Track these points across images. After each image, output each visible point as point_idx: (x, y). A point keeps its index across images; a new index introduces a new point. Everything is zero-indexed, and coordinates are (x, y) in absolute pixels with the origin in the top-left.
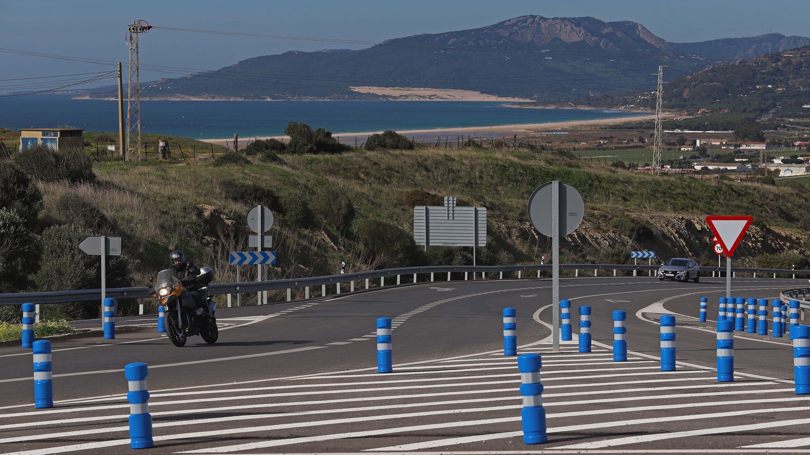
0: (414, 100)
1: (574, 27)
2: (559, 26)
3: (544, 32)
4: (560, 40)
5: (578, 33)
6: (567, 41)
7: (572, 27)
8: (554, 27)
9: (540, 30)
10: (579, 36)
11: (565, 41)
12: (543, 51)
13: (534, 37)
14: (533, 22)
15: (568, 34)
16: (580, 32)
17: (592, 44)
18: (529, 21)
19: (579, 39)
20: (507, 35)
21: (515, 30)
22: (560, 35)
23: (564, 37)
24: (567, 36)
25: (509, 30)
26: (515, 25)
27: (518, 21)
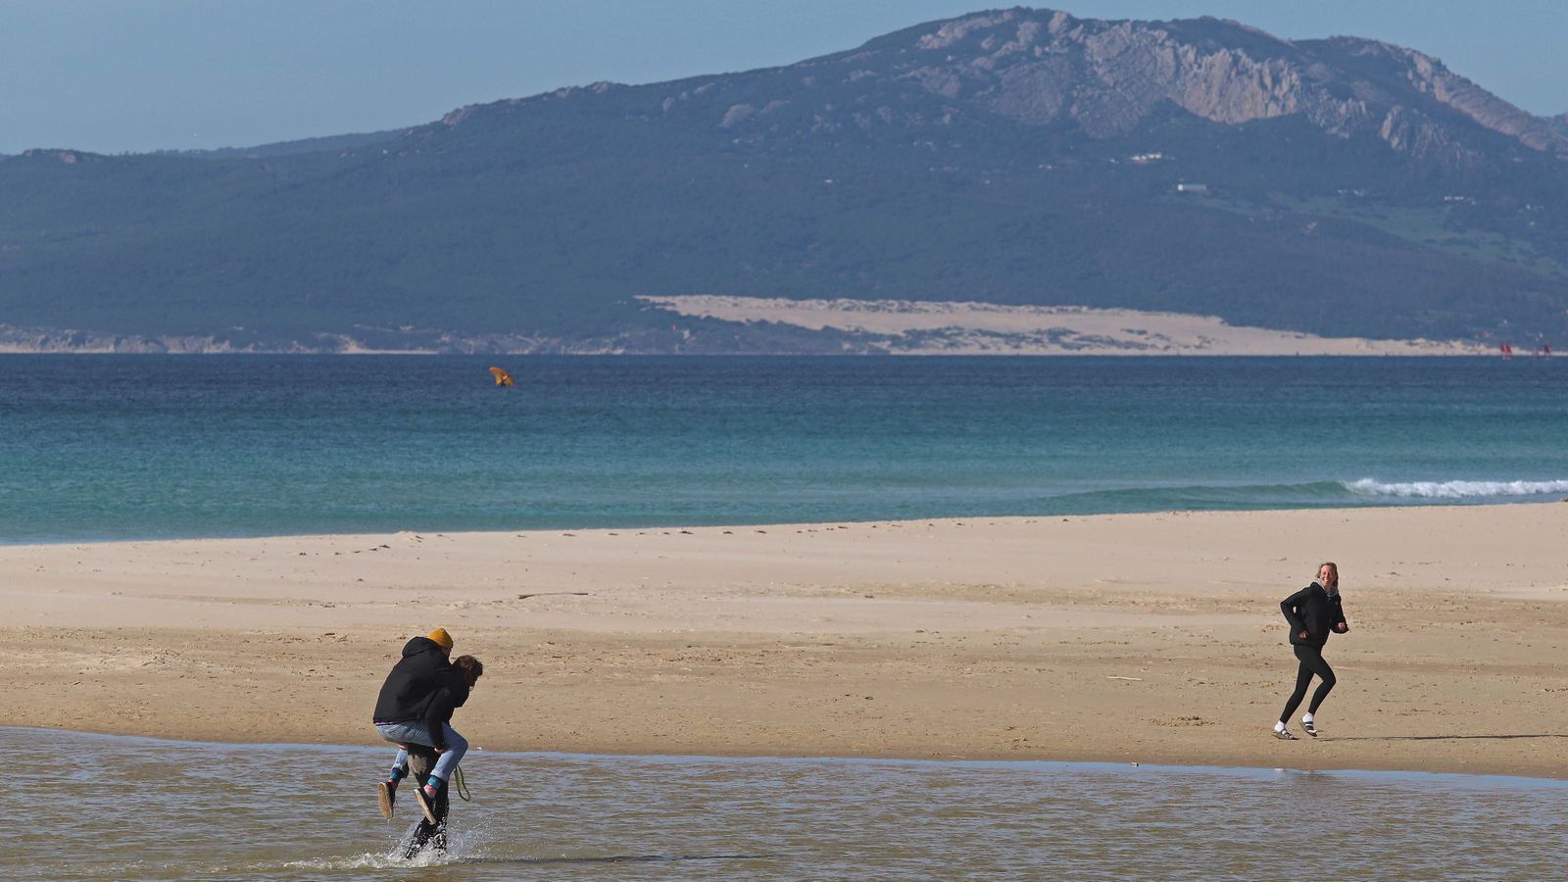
0: (992, 351)
1: (1245, 59)
2: (1169, 55)
3: (1109, 80)
4: (1183, 112)
5: (1268, 81)
6: (1213, 118)
7: (1236, 60)
8: (1147, 58)
9: (1088, 72)
10: (1274, 99)
11: (1206, 119)
12: (1137, 158)
13: (1070, 101)
14: (1044, 37)
15: (1216, 89)
16: (1276, 81)
18: (1027, 30)
19: (1273, 111)
20: (951, 88)
21: (983, 70)
22: (1181, 93)
23: (1199, 101)
24: (1214, 97)
25: (956, 72)
26: (968, 46)
27: (974, 35)
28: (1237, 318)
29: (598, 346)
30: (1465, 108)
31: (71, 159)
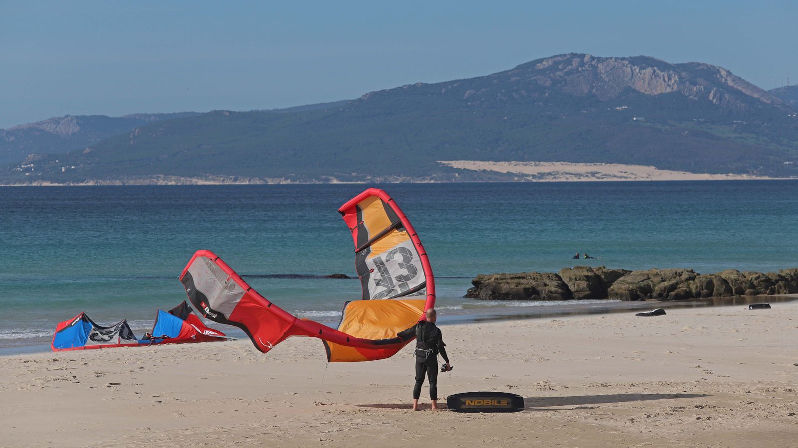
0: (570, 180)
1: (658, 71)
2: (629, 70)
3: (607, 79)
4: (635, 91)
5: (666, 79)
6: (646, 93)
7: (654, 71)
8: (621, 71)
9: (599, 77)
10: (669, 85)
11: (643, 93)
12: (618, 108)
13: (592, 87)
14: (582, 64)
15: (647, 82)
16: (670, 79)
17: (695, 96)
18: (576, 62)
19: (669, 90)
20: (548, 83)
21: (560, 77)
22: (634, 84)
23: (641, 86)
24: (646, 85)
25: (550, 77)
26: (554, 68)
27: (556, 63)
28: (661, 166)
29: (424, 179)
30: (739, 88)
31: (227, 114)
